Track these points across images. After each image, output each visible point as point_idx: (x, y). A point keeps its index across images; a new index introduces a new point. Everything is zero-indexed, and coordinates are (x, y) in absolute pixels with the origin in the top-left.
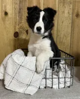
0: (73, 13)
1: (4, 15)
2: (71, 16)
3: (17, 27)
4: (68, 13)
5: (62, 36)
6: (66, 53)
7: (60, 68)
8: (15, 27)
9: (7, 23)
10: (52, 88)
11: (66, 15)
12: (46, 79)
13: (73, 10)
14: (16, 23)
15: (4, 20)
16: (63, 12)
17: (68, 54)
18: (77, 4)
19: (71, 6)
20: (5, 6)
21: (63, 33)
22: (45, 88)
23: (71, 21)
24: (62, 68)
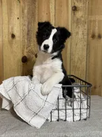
0: (88, 34)
1: (11, 38)
2: (86, 37)
3: (26, 50)
4: (83, 34)
5: (76, 60)
6: (81, 80)
7: (75, 96)
8: (23, 51)
9: (15, 46)
10: (65, 120)
11: (80, 36)
12: (58, 110)
13: (88, 30)
14: (24, 46)
15: (10, 43)
16: (77, 33)
17: (83, 81)
18: (92, 24)
19: (86, 26)
20: (12, 28)
21: (77, 57)
22: (58, 120)
23: (85, 43)
24: (77, 97)
